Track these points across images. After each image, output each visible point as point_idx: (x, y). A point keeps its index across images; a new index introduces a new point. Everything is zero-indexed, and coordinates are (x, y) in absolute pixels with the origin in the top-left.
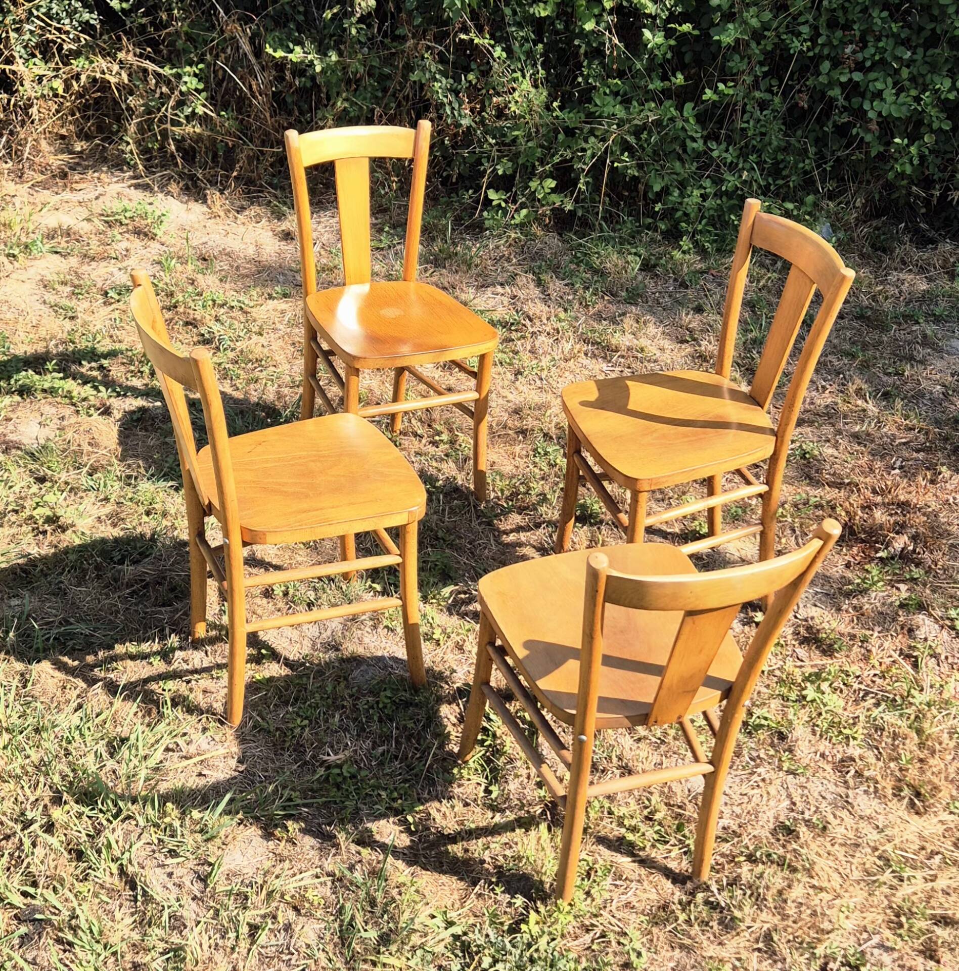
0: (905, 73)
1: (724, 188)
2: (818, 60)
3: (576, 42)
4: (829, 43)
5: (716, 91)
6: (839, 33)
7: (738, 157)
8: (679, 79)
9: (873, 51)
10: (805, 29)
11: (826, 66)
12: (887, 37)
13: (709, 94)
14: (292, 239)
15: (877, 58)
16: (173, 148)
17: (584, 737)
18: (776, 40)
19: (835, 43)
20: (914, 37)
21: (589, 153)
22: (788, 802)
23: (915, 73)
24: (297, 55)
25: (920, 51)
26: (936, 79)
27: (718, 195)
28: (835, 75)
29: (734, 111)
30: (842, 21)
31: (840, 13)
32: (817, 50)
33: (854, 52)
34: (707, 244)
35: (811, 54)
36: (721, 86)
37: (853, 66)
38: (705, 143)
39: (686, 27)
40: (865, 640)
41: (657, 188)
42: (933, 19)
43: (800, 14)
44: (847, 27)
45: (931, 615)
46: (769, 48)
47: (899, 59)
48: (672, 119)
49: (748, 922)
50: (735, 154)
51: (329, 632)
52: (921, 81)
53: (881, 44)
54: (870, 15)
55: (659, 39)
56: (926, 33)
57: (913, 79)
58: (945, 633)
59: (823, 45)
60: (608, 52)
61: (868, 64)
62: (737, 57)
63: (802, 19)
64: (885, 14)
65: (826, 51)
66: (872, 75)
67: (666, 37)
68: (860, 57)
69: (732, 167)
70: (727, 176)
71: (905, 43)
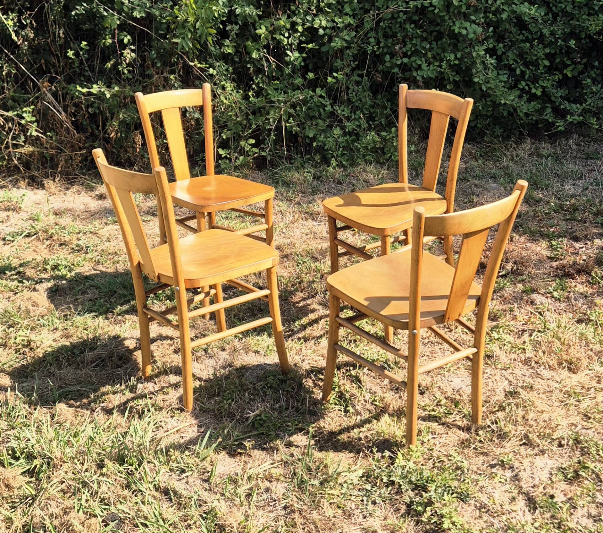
0: (430, 55)
1: (347, 130)
2: (383, 55)
3: (249, 66)
4: (386, 46)
5: (334, 77)
6: (390, 40)
7: (351, 112)
8: (311, 75)
9: (410, 46)
10: (372, 40)
11: (388, 58)
12: (416, 38)
13: (330, 79)
14: (105, 198)
15: (413, 49)
16: (16, 162)
17: (415, 331)
18: (358, 48)
19: (390, 45)
20: (429, 37)
21: (271, 120)
22: (507, 382)
23: (435, 53)
24: (95, 89)
25: (434, 43)
26: (446, 55)
27: (345, 134)
28: (394, 61)
29: (341, 91)
30: (390, 33)
31: (388, 30)
32: (381, 50)
33: (400, 48)
34: (344, 162)
35: (378, 53)
36: (335, 74)
37: (402, 55)
38: (332, 107)
39: (310, 46)
40: (511, 310)
41: (311, 135)
42: (438, 25)
43: (368, 33)
44: (394, 35)
45: (539, 293)
46: (356, 52)
47: (424, 48)
48: (312, 97)
49: (513, 432)
50: (349, 112)
51: (222, 361)
52: (438, 58)
53: (414, 42)
54: (404, 28)
55: (297, 54)
56: (435, 34)
57: (434, 57)
58: (549, 300)
59: (383, 48)
60: (266, 69)
61: (409, 53)
62: (339, 60)
63: (369, 35)
64: (413, 26)
65: (385, 50)
66: (413, 59)
67: (300, 53)
68: (404, 50)
69: (348, 119)
70: (347, 124)
71: (425, 39)
